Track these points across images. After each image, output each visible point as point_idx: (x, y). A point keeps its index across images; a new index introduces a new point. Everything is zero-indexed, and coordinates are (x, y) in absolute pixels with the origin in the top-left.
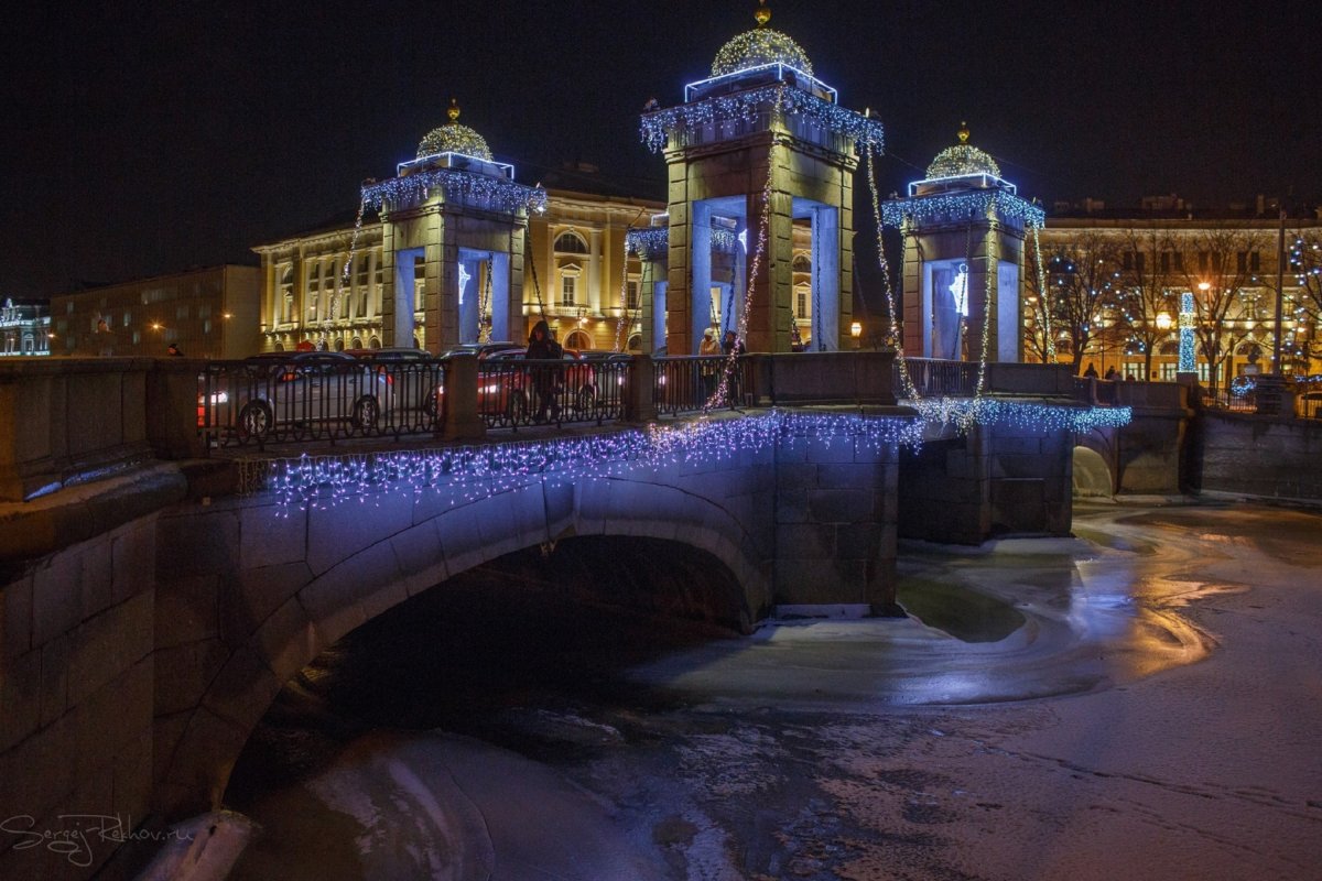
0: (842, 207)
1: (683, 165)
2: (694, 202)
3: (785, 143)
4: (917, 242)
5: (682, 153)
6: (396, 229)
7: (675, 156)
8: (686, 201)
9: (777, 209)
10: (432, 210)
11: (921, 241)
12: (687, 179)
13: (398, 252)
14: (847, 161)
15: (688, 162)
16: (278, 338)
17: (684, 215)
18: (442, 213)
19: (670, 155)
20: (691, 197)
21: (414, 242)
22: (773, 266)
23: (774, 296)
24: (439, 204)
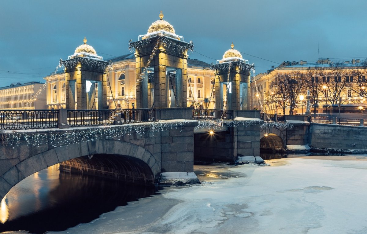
0: (183, 69)
1: (139, 58)
2: (142, 68)
3: (163, 52)
4: (219, 77)
5: (139, 55)
6: (69, 74)
7: (137, 55)
8: (140, 68)
9: (161, 70)
10: (78, 69)
11: (220, 76)
12: (140, 62)
13: (70, 81)
14: (184, 56)
15: (140, 57)
16: (52, 106)
17: (140, 71)
18: (81, 70)
19: (136, 55)
20: (141, 67)
21: (74, 78)
22: (160, 85)
23: (161, 93)
24: (80, 68)
